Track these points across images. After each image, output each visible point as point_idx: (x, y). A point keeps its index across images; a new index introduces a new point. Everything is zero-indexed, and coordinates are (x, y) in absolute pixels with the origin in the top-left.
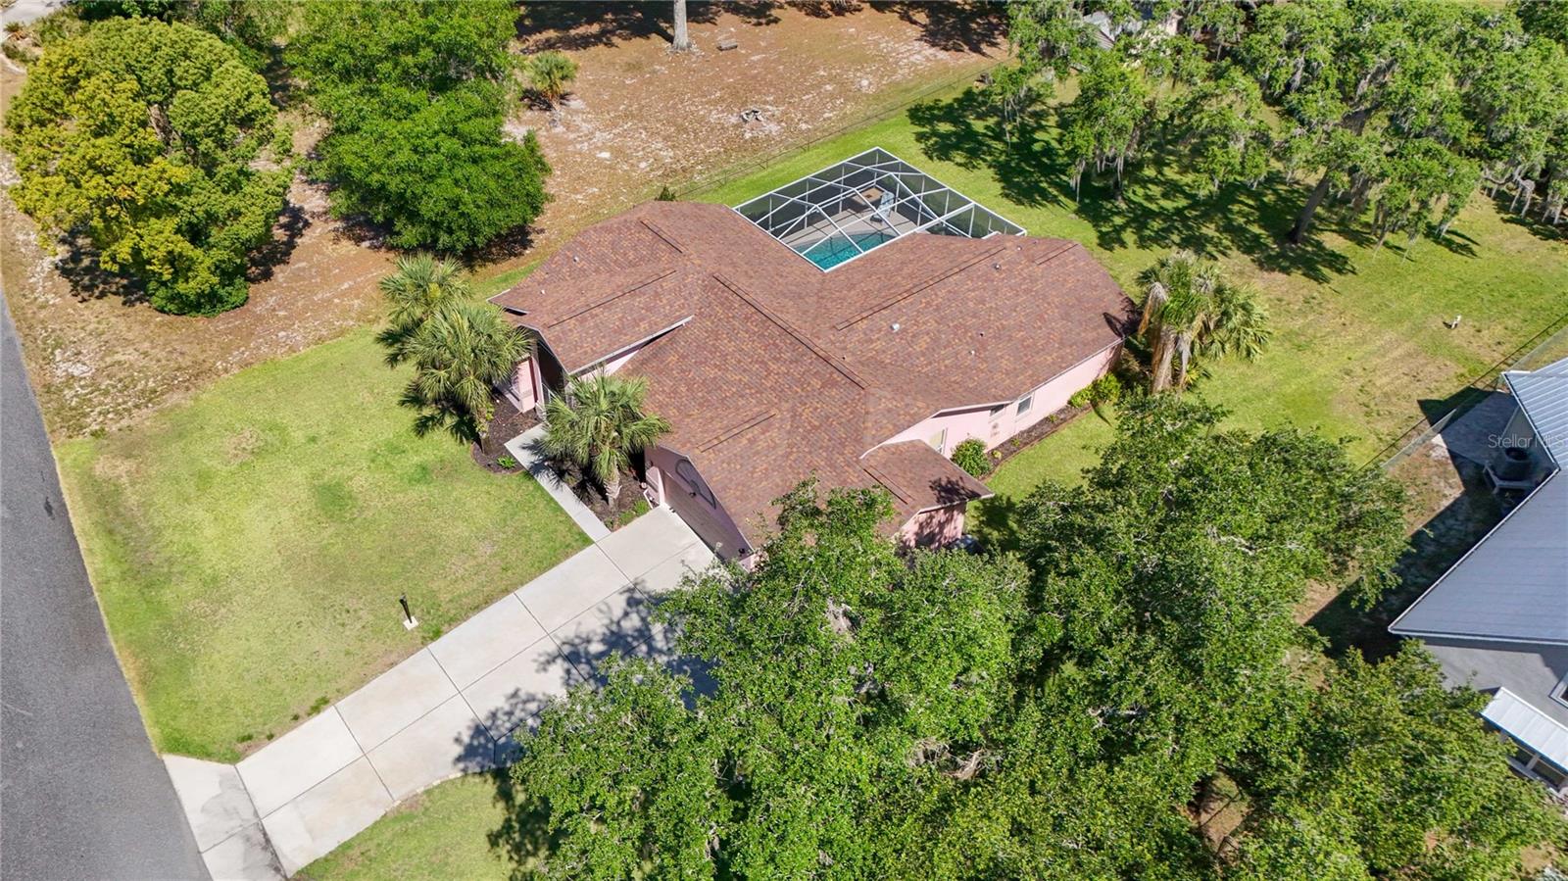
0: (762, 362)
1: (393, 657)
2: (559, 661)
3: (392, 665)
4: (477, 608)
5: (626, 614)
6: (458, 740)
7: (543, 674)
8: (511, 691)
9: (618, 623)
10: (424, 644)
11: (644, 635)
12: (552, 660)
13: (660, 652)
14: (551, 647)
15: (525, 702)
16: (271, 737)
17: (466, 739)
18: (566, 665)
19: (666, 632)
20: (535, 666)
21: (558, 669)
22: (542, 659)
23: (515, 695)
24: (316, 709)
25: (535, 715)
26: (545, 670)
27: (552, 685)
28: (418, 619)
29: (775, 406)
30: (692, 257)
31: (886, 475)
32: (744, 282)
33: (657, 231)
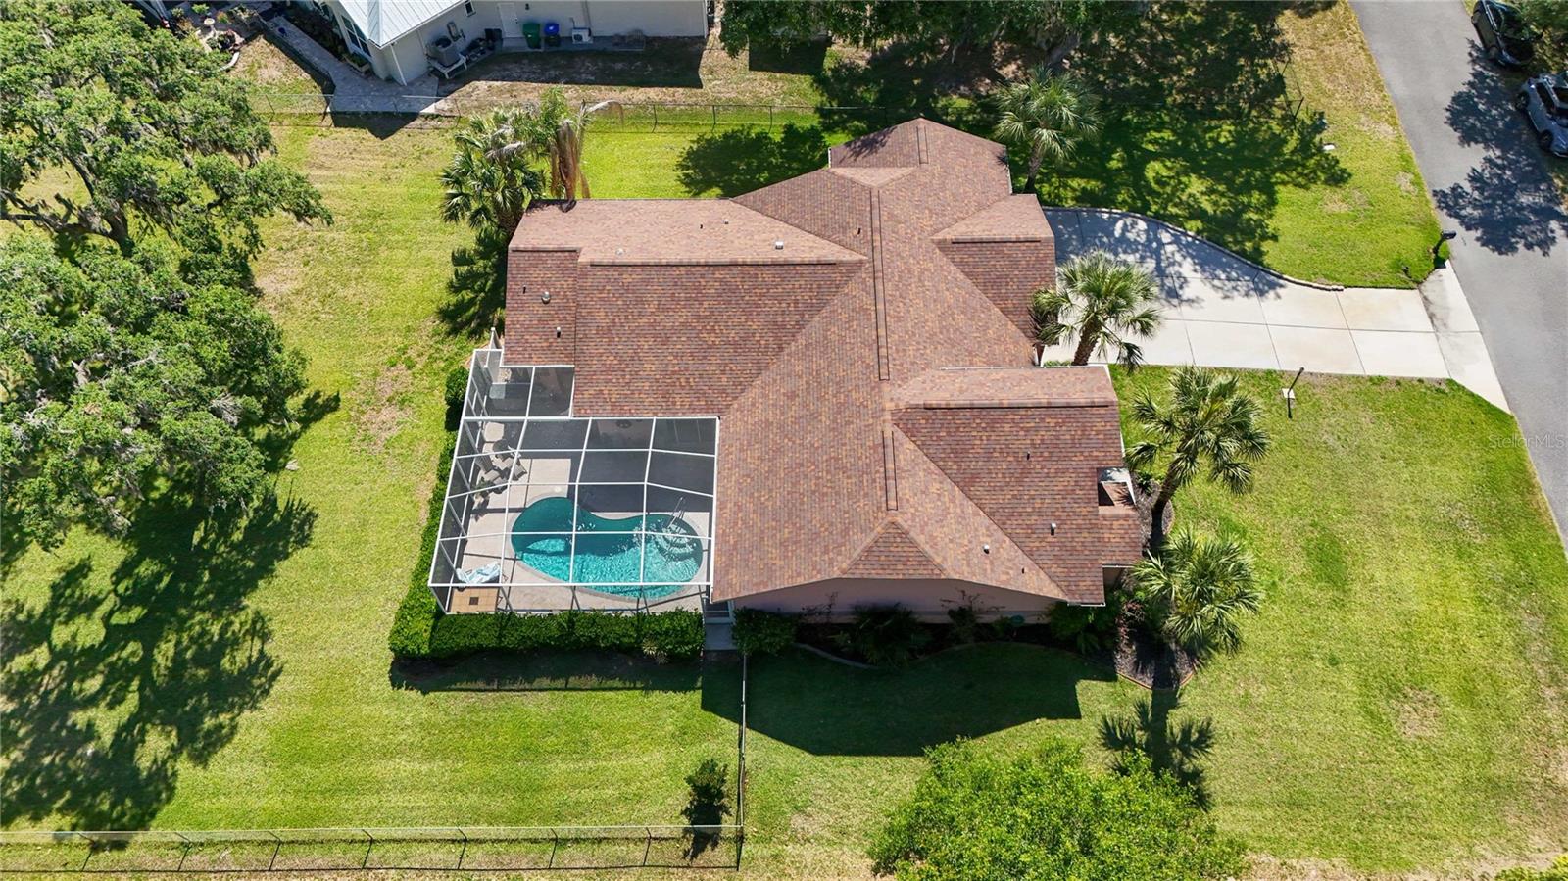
0: (920, 281)
2: (1184, 297)
6: (1277, 297)
7: (1201, 296)
8: (1227, 301)
10: (1282, 373)
12: (1190, 301)
14: (1185, 308)
15: (1221, 289)
16: (1422, 381)
17: (1271, 294)
18: (1180, 292)
20: (1203, 304)
21: (1187, 293)
22: (1195, 304)
23: (1226, 297)
24: (1381, 380)
25: (1216, 277)
26: (1197, 297)
27: (1198, 286)
28: (1282, 393)
29: (942, 245)
30: (888, 417)
31: (915, 154)
32: (859, 367)
33: (891, 482)
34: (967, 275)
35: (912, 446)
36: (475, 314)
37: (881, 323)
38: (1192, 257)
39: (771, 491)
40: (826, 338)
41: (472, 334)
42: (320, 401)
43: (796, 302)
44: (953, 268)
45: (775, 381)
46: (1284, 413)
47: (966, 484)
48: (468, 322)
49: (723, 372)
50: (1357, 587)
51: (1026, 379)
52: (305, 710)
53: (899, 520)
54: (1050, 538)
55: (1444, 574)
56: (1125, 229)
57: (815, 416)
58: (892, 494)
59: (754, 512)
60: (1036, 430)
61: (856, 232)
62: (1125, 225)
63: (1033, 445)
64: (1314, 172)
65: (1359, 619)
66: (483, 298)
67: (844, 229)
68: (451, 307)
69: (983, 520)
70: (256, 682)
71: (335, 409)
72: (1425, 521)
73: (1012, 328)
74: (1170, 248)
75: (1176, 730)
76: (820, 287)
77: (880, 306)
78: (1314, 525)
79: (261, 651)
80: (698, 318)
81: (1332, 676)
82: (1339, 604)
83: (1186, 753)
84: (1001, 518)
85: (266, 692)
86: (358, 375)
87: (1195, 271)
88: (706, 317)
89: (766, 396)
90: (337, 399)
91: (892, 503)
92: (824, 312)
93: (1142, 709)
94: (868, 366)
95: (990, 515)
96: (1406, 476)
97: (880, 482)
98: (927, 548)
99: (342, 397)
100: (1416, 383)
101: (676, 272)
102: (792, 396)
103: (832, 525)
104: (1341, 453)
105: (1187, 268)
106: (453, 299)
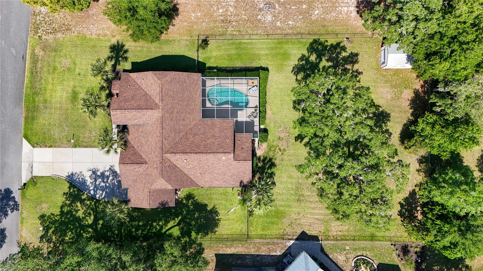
0: (152, 150)
1: (66, 146)
2: (91, 171)
3: (66, 147)
4: (85, 147)
5: (108, 171)
6: (68, 173)
9: (105, 171)
10: (72, 147)
11: (108, 177)
13: (108, 183)
14: (92, 168)
15: (82, 175)
16: (41, 147)
17: (70, 174)
18: (92, 173)
19: (112, 180)
20: (87, 169)
21: (90, 173)
22: (89, 169)
23: (81, 172)
24: (50, 147)
25: (82, 179)
26: (88, 171)
27: (87, 175)
28: (74, 141)
29: (146, 163)
30: (161, 107)
31: (151, 195)
32: (167, 123)
33: (161, 91)
34: (141, 156)
35: (156, 101)
36: (267, 165)
37: (161, 134)
38: (87, 185)
39: (188, 96)
40: (175, 133)
41: (266, 158)
42: (300, 140)
43: (182, 144)
44: (144, 157)
45: (188, 125)
46: (74, 136)
47: (146, 94)
48: (268, 162)
49: (200, 129)
50: (70, 91)
51: (130, 120)
52: (285, 63)
53: (160, 82)
54: (130, 84)
55: (51, 96)
56: (102, 194)
57: (178, 113)
58: (161, 87)
59: (192, 92)
60: (129, 105)
61: (167, 164)
62: (102, 196)
63: (130, 102)
64: (48, 220)
65: (72, 84)
66: (265, 170)
67: (169, 166)
68: (273, 167)
69: (143, 87)
70: (296, 70)
71: (296, 137)
72: (51, 109)
73: (132, 143)
74: (91, 188)
75: (113, 60)
76: (176, 148)
77: (161, 139)
78: (75, 106)
79: (297, 76)
80: (205, 141)
81: (80, 71)
82: (75, 87)
83: (112, 56)
84: (140, 88)
85: (294, 68)
86: (292, 147)
87: (87, 180)
88: (203, 141)
89: (190, 122)
90: (296, 141)
91: (161, 85)
92: (175, 142)
93: (119, 64)
94: (165, 122)
95: (142, 88)
96: (52, 120)
97: (163, 91)
98: (154, 77)
99: (294, 141)
100: (42, 146)
101: (210, 151)
102: (183, 120)
103: (174, 84)
104: (64, 125)
105: (89, 181)
106: (273, 170)
